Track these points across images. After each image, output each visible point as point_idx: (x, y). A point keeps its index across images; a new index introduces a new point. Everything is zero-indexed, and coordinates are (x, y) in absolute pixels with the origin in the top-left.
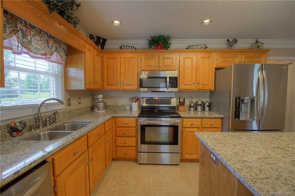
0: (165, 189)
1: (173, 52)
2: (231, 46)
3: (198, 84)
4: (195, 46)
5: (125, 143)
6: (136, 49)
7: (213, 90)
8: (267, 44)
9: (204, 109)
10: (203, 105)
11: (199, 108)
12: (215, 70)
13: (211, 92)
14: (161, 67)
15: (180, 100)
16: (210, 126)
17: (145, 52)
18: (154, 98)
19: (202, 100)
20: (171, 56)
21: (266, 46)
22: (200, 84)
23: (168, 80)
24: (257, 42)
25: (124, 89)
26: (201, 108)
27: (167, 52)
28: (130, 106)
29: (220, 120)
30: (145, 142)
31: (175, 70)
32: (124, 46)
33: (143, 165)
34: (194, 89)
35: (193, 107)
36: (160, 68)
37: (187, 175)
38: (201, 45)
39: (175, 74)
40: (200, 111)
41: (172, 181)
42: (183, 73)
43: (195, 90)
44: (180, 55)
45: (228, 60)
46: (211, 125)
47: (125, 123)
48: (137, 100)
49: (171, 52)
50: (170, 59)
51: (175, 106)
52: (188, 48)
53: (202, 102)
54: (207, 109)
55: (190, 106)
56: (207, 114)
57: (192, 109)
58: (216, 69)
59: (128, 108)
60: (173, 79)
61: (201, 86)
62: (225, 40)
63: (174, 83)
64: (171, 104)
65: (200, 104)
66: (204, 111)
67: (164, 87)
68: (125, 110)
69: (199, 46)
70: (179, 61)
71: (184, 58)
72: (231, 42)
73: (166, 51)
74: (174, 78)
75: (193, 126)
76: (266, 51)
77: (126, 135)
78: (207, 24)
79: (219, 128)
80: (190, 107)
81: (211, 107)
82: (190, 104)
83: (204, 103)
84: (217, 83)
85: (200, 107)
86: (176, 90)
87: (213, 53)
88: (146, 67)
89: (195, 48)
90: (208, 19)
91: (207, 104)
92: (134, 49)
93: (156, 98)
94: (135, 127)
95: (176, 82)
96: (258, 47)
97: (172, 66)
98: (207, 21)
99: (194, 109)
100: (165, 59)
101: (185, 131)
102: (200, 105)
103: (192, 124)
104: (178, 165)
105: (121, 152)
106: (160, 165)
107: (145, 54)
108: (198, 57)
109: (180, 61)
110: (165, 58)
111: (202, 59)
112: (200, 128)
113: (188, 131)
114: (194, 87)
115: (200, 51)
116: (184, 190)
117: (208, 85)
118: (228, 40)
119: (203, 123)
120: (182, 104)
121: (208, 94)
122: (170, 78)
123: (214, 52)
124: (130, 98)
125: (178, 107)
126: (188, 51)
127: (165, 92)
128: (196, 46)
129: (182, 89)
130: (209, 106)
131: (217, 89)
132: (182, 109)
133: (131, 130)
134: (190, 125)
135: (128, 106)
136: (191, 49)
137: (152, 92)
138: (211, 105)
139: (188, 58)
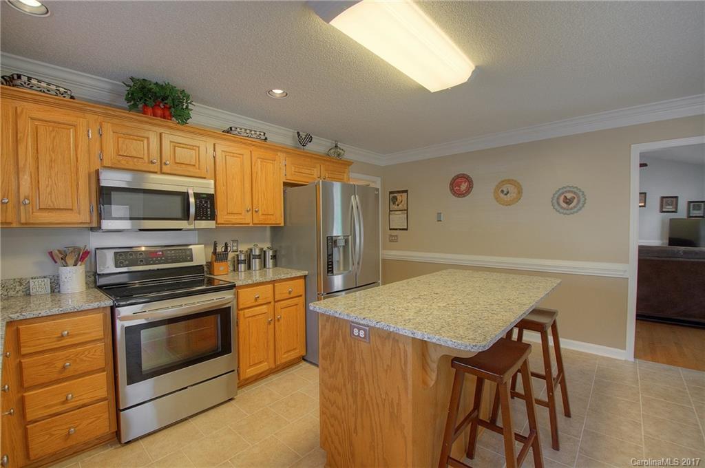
0: (234, 458)
1: (199, 134)
2: (304, 145)
3: (256, 212)
4: (246, 130)
5: (66, 401)
6: (72, 97)
7: (282, 225)
8: (349, 153)
9: (264, 265)
10: (262, 256)
11: (256, 263)
12: (284, 186)
13: (275, 229)
14: (168, 166)
15: (215, 249)
16: (287, 296)
17: (116, 116)
18: (135, 249)
19: (260, 246)
20: (195, 143)
21: (348, 156)
22: (260, 213)
23: (192, 200)
24: (336, 146)
25: (33, 224)
26: (260, 263)
27: (183, 130)
28: (48, 281)
29: (302, 281)
30: (143, 373)
31: (205, 178)
32: (29, 79)
33: (140, 441)
34: (248, 224)
35: (244, 262)
36: (164, 167)
37: (261, 409)
38: (258, 133)
39: (207, 187)
40: (243, 270)
41: (239, 435)
42: (224, 185)
43: (251, 225)
44: (217, 145)
45: (303, 171)
46: (290, 292)
47: (62, 336)
48: (82, 259)
49: (194, 133)
50: (193, 149)
51: (204, 263)
52: (228, 132)
53: (261, 250)
54: (270, 262)
55: (238, 260)
56: (271, 274)
57: (242, 267)
58: (286, 184)
59: (41, 287)
60: (203, 198)
61: (263, 217)
62: (293, 133)
63: (206, 207)
64: (192, 261)
65: (257, 253)
66: (265, 269)
67: (180, 216)
68: (29, 294)
69: (253, 132)
70: (214, 157)
71: (224, 151)
72: (304, 139)
73: (179, 126)
74: (205, 196)
75: (260, 301)
76: (348, 163)
77: (66, 374)
78: (278, 96)
79: (301, 296)
80: (238, 264)
81: (277, 257)
82: (237, 255)
83: (265, 252)
84: (288, 212)
85: (257, 260)
86: (210, 224)
87: (279, 154)
88: (121, 158)
89: (245, 135)
90: (281, 89)
91: (270, 253)
92: (68, 98)
93: (143, 249)
94: (101, 339)
95: (211, 206)
96: (339, 155)
97: (197, 166)
98: (278, 92)
99: (245, 267)
100: (178, 147)
101: (244, 315)
102: (259, 257)
103: (256, 299)
104: (231, 399)
105: (52, 435)
106: (190, 420)
107: (116, 121)
108: (253, 155)
109: (217, 157)
110: (179, 145)
111: (261, 162)
112: (270, 303)
113: (250, 315)
114: (247, 219)
115: (256, 143)
116: (272, 437)
117: (272, 215)
118: (298, 133)
119: (277, 292)
120: (220, 257)
121: (268, 233)
122: (197, 195)
123: (281, 151)
124: (51, 254)
125: (210, 265)
126: (233, 138)
127: (180, 230)
128: (248, 131)
129: (223, 222)
130: (274, 257)
131: (288, 224)
132: (221, 269)
133: (86, 353)
134: (253, 301)
135: (40, 280)
136: (236, 135)
137: (140, 230)
138: (278, 254)
139: (233, 153)
